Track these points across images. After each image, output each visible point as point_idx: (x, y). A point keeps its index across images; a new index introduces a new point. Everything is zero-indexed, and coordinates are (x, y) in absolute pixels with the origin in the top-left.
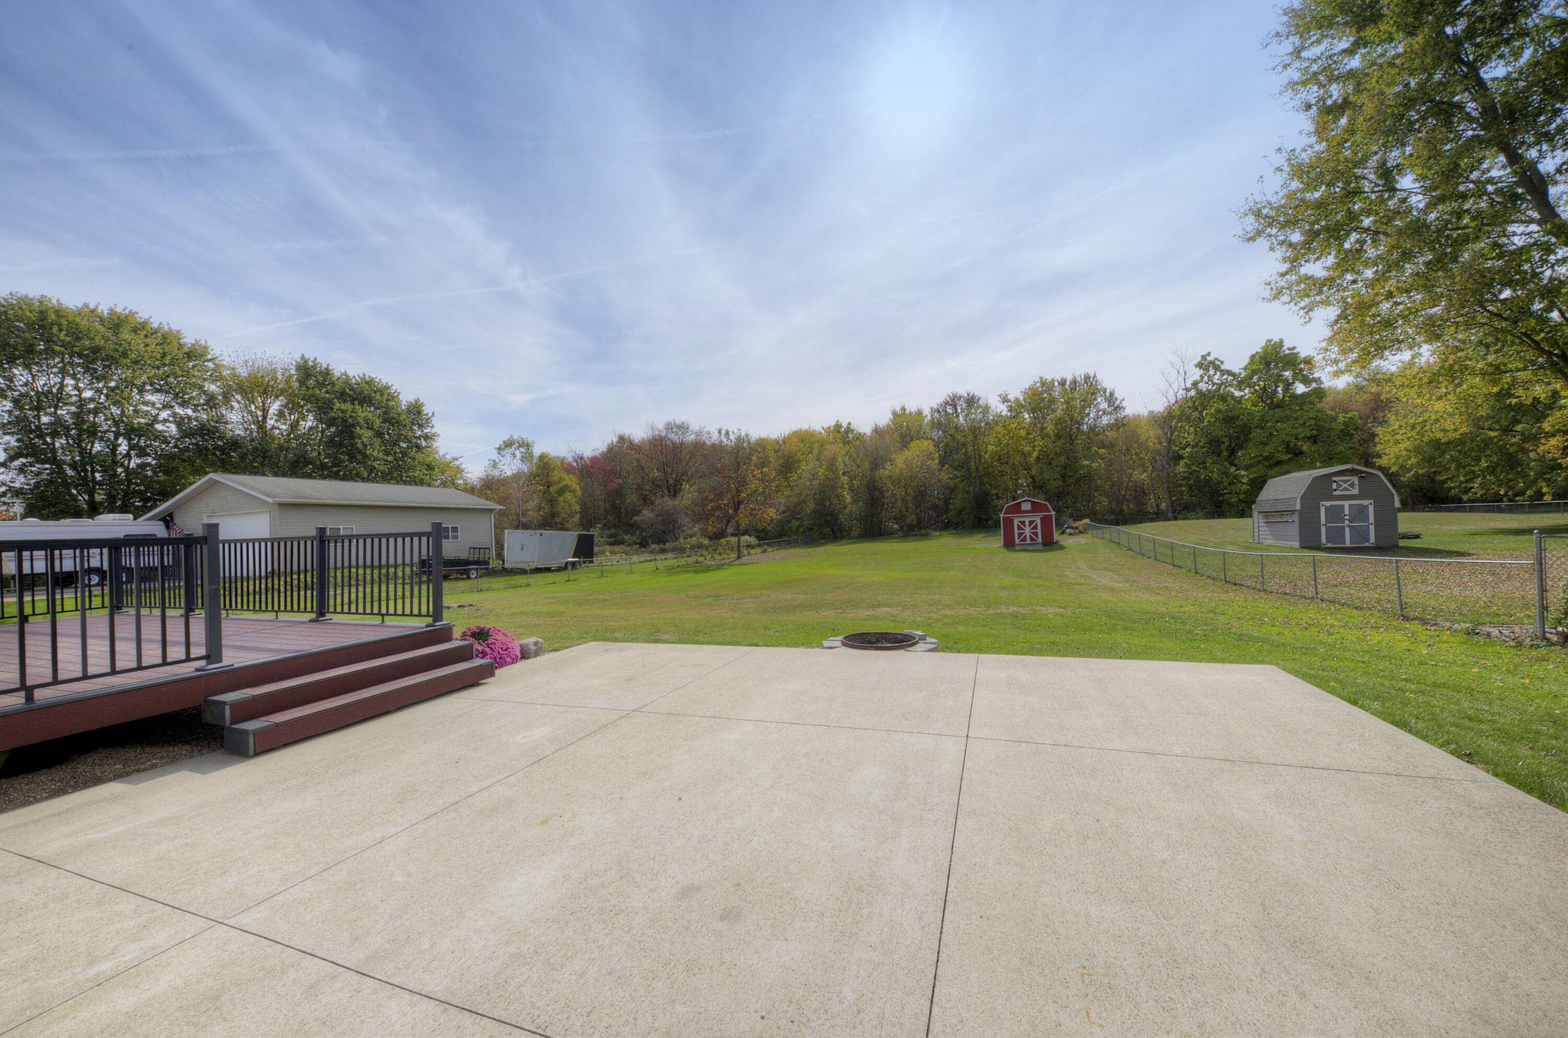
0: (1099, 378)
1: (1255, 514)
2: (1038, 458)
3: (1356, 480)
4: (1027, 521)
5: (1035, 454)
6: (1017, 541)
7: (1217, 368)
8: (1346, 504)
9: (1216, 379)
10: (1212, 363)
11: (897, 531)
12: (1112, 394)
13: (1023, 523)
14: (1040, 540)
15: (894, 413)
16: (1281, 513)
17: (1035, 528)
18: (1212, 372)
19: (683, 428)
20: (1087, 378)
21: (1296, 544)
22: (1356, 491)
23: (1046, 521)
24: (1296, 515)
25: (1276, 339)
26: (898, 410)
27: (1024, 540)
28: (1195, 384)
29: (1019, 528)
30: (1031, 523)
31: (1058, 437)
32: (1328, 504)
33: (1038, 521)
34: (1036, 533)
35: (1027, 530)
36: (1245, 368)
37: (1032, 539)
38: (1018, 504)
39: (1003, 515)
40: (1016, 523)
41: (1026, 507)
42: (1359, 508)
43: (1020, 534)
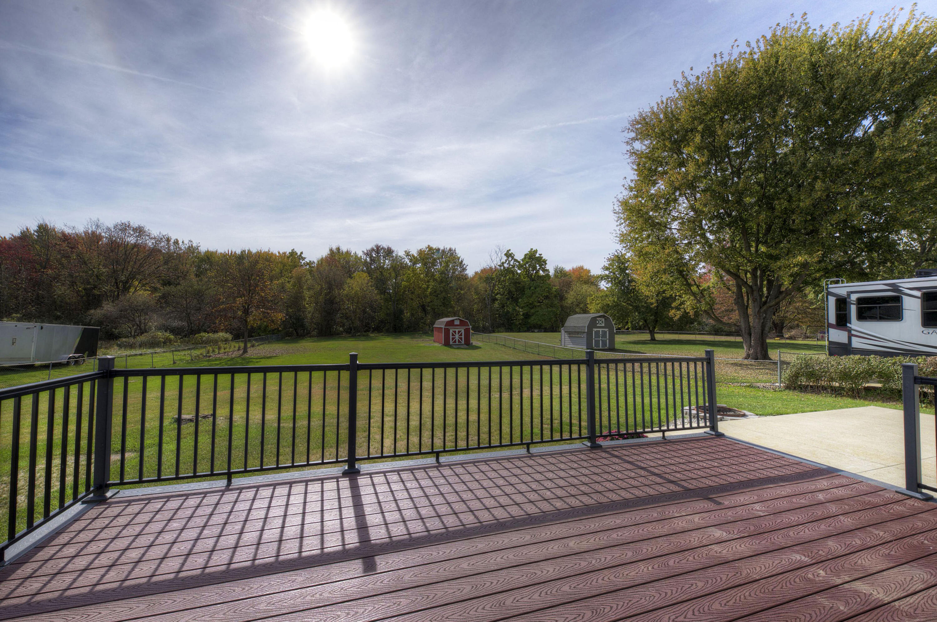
0: (457, 252)
1: (563, 331)
2: (431, 293)
3: (603, 320)
4: (457, 331)
5: (429, 290)
6: (451, 343)
7: (513, 258)
8: (601, 330)
9: (512, 263)
10: (511, 254)
11: (342, 332)
12: (462, 262)
13: (455, 332)
14: (463, 342)
15: (331, 250)
16: (578, 333)
17: (461, 335)
18: (510, 259)
19: (140, 231)
20: (450, 250)
21: (585, 347)
22: (603, 325)
23: (467, 331)
24: (585, 334)
25: (534, 249)
26: (334, 248)
27: (455, 342)
28: (503, 263)
29: (453, 335)
30: (459, 332)
31: (442, 282)
32: (595, 330)
33: (463, 331)
34: (461, 338)
35: (457, 336)
36: (522, 260)
37: (459, 341)
38: (453, 321)
39: (443, 327)
40: (451, 331)
41: (457, 322)
42: (604, 333)
43: (453, 339)
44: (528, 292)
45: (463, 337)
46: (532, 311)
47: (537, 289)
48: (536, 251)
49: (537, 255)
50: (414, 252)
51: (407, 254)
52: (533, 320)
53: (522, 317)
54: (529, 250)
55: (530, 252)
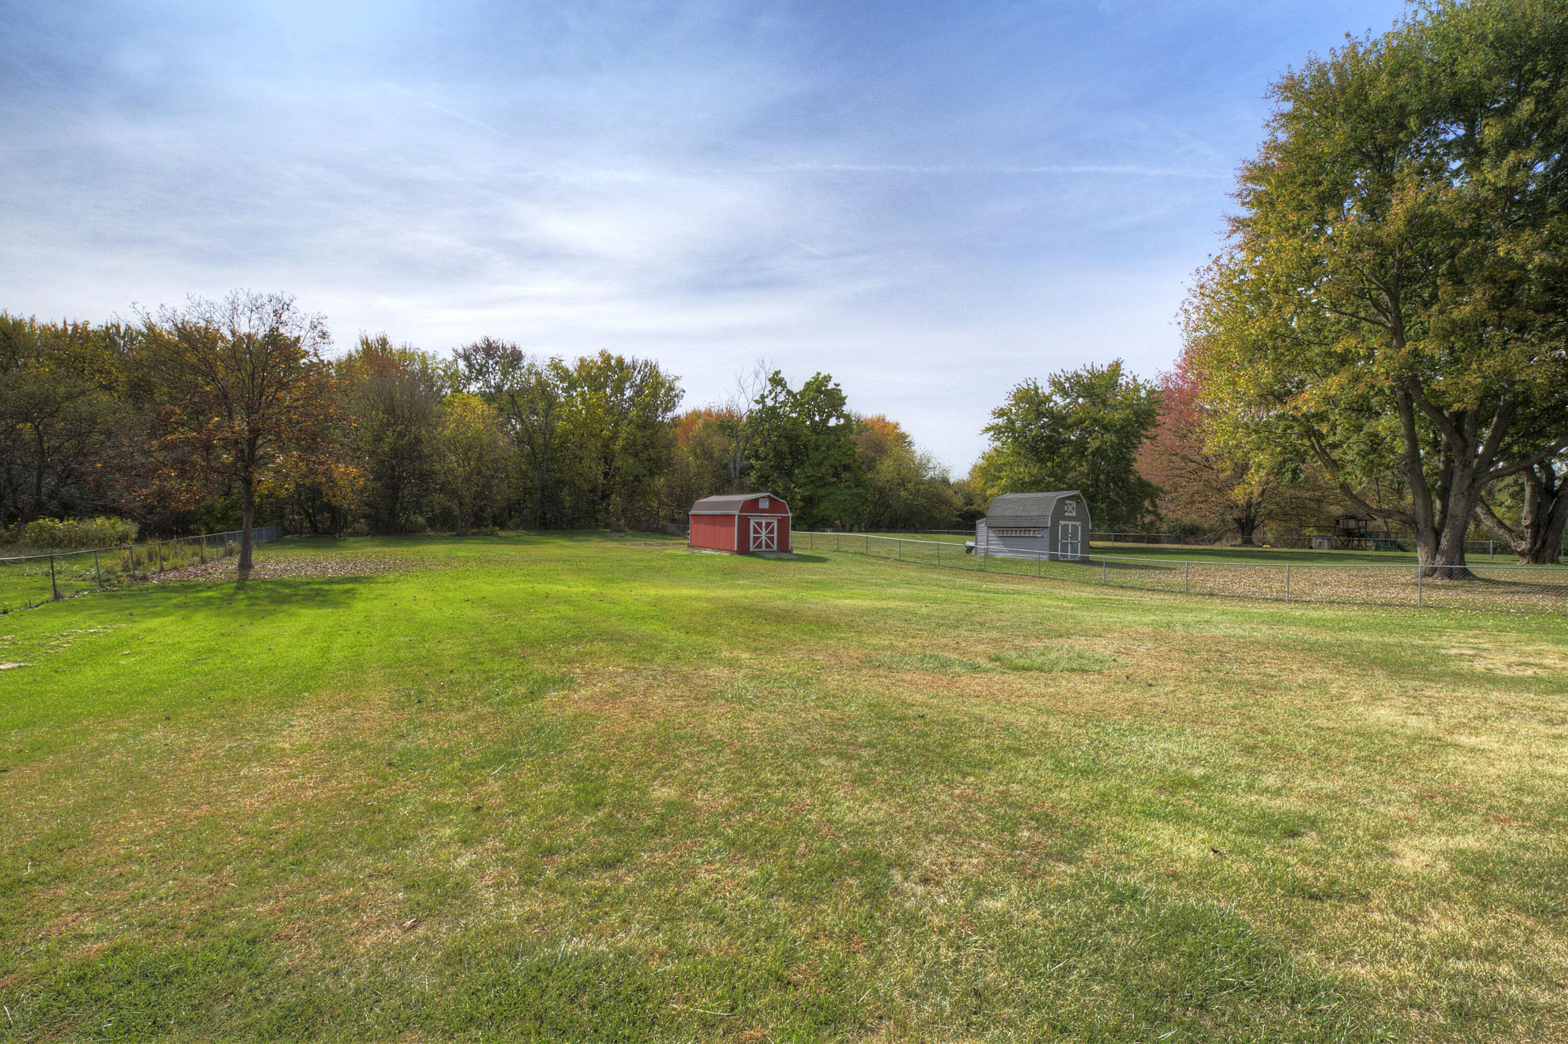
1: (982, 529)
3: (1074, 504)
4: (764, 522)
6: (752, 548)
8: (1070, 524)
9: (781, 397)
10: (781, 380)
13: (760, 524)
14: (775, 547)
16: (1025, 529)
17: (772, 532)
18: (779, 389)
20: (647, 363)
21: (1045, 557)
22: (1074, 514)
23: (782, 522)
24: (1046, 531)
25: (824, 373)
27: (760, 546)
28: (764, 397)
29: (756, 531)
30: (768, 524)
32: (1062, 523)
33: (775, 524)
34: (772, 539)
35: (764, 534)
36: (801, 393)
37: (768, 546)
38: (757, 500)
39: (736, 512)
40: (752, 523)
41: (764, 504)
42: (1075, 528)
43: (756, 539)
44: (815, 456)
45: (775, 535)
46: (822, 492)
47: (832, 452)
48: (828, 378)
49: (831, 386)
50: (570, 364)
51: (556, 366)
52: (823, 509)
53: (801, 504)
54: (814, 375)
55: (816, 379)
